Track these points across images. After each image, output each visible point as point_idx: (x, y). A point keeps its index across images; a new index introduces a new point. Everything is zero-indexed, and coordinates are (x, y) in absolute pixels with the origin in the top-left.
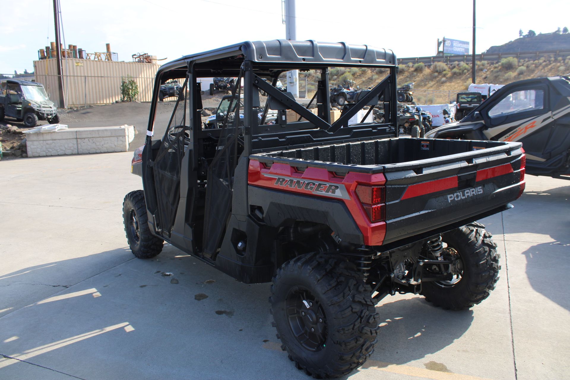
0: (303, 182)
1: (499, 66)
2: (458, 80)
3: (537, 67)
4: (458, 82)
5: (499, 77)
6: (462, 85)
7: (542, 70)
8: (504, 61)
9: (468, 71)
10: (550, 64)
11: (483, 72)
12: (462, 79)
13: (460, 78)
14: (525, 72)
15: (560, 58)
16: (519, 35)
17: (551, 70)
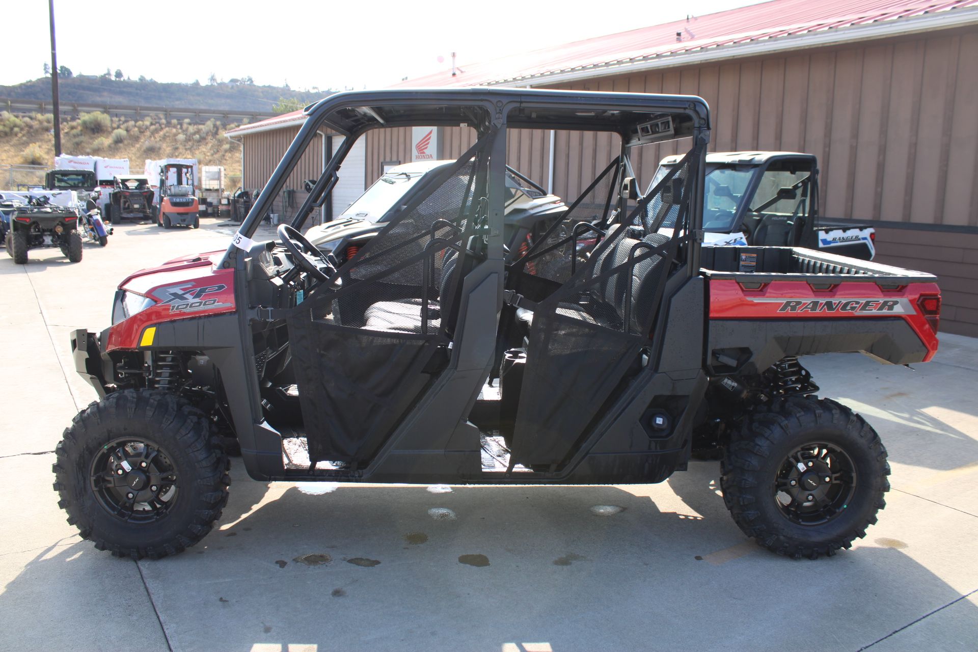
0: (838, 302)
1: (78, 124)
2: (6, 146)
3: (142, 131)
4: (6, 148)
5: (83, 144)
6: (16, 156)
7: (151, 137)
8: (85, 117)
9: (22, 129)
10: (162, 129)
11: (51, 134)
12: (11, 144)
13: (8, 142)
14: (124, 139)
15: (174, 121)
16: (44, 72)
17: (164, 138)
